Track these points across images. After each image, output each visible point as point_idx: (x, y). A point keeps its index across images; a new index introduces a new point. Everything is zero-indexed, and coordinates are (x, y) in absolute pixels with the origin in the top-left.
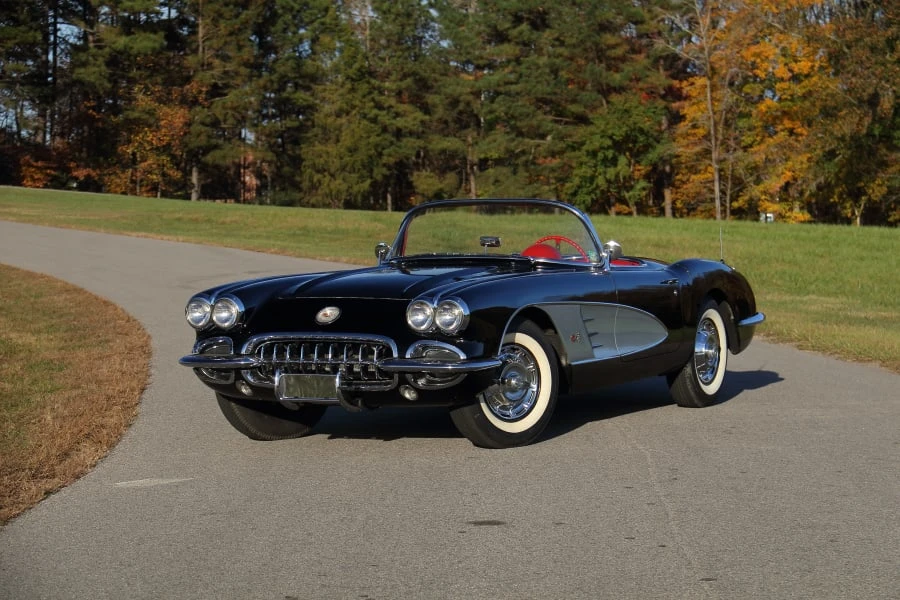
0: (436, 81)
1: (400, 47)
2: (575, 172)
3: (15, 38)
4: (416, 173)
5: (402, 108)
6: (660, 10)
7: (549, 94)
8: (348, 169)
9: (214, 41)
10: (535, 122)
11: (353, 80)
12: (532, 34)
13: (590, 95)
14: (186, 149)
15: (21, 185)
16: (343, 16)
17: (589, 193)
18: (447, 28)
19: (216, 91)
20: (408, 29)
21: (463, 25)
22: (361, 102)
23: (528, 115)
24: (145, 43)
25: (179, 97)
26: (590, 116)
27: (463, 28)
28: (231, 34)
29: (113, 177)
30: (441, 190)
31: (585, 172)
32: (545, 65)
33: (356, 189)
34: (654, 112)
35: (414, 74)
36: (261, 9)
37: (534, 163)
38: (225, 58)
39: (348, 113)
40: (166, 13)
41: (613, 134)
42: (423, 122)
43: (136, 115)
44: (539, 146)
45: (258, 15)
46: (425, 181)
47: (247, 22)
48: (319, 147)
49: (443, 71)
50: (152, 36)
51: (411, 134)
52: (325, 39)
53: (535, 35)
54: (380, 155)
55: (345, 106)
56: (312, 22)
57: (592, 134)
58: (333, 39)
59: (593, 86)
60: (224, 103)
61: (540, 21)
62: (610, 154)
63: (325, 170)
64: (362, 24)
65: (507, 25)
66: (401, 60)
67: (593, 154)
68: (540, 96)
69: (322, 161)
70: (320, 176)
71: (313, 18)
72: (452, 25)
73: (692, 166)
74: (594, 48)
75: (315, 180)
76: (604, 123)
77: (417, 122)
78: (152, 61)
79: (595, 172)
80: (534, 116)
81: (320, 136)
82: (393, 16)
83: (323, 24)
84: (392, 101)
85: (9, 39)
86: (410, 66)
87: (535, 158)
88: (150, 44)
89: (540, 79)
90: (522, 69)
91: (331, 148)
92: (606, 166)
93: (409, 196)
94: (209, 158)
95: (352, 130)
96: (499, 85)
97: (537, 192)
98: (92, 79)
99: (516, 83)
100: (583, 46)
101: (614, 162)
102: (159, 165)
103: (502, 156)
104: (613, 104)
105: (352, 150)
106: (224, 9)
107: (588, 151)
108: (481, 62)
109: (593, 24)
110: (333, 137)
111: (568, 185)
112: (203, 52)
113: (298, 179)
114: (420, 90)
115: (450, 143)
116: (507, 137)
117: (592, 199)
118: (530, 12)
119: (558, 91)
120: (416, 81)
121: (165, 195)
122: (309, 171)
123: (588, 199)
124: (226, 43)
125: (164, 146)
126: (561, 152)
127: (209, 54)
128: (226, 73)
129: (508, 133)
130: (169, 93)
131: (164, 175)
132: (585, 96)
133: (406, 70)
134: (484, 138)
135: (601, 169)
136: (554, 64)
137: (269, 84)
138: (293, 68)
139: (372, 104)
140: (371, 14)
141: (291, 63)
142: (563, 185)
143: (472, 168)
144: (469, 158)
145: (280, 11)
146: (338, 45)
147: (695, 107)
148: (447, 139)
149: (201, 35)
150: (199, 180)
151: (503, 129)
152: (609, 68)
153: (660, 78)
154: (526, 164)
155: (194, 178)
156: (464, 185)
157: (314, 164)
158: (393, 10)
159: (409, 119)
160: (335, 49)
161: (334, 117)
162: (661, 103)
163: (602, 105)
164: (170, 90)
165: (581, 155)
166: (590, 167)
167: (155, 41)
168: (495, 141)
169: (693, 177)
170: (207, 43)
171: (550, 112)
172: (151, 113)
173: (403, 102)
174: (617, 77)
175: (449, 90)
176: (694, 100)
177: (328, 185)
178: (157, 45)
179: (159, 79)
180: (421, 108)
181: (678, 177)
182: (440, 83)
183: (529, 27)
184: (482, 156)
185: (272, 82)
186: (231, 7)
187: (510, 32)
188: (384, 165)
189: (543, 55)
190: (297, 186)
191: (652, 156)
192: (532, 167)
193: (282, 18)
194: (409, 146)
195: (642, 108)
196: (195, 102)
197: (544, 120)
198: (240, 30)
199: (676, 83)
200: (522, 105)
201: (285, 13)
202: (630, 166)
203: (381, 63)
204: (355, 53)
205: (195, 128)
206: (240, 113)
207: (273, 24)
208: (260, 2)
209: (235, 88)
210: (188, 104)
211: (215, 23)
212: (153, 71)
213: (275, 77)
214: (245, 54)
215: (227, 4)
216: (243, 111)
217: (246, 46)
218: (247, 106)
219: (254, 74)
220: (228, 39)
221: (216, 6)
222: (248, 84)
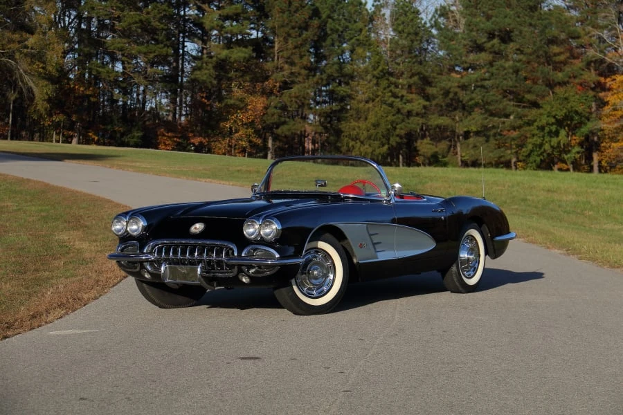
0: (434, 78)
1: (410, 56)
2: (529, 140)
3: (155, 52)
4: (419, 141)
5: (410, 96)
6: (591, 28)
7: (511, 87)
8: (373, 138)
9: (285, 52)
10: (501, 106)
11: (377, 78)
12: (500, 46)
13: (540, 87)
14: (264, 125)
15: (157, 149)
16: (373, 35)
17: (538, 156)
18: (443, 42)
19: (286, 85)
20: (415, 43)
21: (453, 41)
22: (382, 92)
23: (497, 101)
24: (239, 54)
25: (261, 90)
26: (540, 102)
27: (454, 42)
28: (296, 47)
29: (217, 143)
30: (437, 152)
31: (537, 141)
32: (510, 67)
33: (378, 151)
34: (586, 100)
35: (419, 74)
36: (316, 30)
37: (500, 135)
38: (292, 64)
39: (373, 100)
40: (254, 34)
41: (557, 115)
42: (425, 107)
43: (232, 102)
44: (504, 123)
45: (315, 35)
46: (425, 146)
47: (307, 40)
48: (353, 124)
49: (439, 72)
50: (244, 49)
51: (417, 114)
52: (359, 50)
53: (503, 46)
54: (395, 128)
55: (371, 95)
56: (351, 39)
57: (541, 114)
58: (364, 50)
59: (543, 81)
60: (290, 94)
61: (506, 37)
62: (554, 128)
63: (357, 139)
64: (385, 41)
65: (484, 40)
66: (410, 64)
67: (542, 128)
68: (505, 88)
69: (355, 132)
70: (353, 143)
71: (352, 36)
72: (445, 40)
73: (613, 137)
74: (544, 55)
75: (350, 145)
76: (549, 107)
77: (421, 106)
78: (245, 66)
79: (543, 140)
80: (501, 102)
81: (354, 116)
82: (406, 35)
83: (358, 40)
84: (404, 92)
85: (151, 53)
86: (417, 68)
87: (501, 131)
88: (243, 55)
89: (505, 77)
90: (493, 70)
91: (362, 124)
92: (551, 137)
93: (415, 157)
94: (279, 131)
95: (376, 112)
96: (477, 81)
97: (502, 154)
98: (204, 78)
99: (489, 80)
100: (536, 54)
101: (557, 134)
102: (247, 135)
103: (479, 129)
104: (556, 94)
105: (376, 125)
106: (291, 31)
107: (537, 126)
108: (466, 65)
109: (544, 39)
110: (364, 117)
111: (524, 150)
112: (278, 58)
113: (339, 144)
114: (424, 84)
115: (443, 121)
116: (482, 117)
117: (541, 160)
118: (500, 31)
119: (518, 85)
120: (420, 79)
121: (250, 155)
122: (346, 139)
123: (538, 159)
124: (292, 54)
125: (250, 123)
126: (520, 127)
127: (281, 61)
128: (292, 73)
129: (481, 114)
130: (254, 87)
131: (250, 142)
132: (537, 88)
133: (413, 71)
134: (467, 117)
135: (547, 139)
136: (516, 66)
137: (320, 81)
138: (337, 71)
139: (390, 94)
140: (392, 33)
141: (336, 67)
142: (521, 149)
143: (458, 138)
144: (457, 131)
145: (329, 32)
146: (368, 54)
147: (616, 96)
148: (441, 118)
149: (276, 48)
150: (273, 145)
151: (480, 111)
152: (555, 69)
153: (591, 76)
154: (495, 135)
155: (270, 144)
156: (452, 149)
157: (350, 135)
158: (406, 31)
159: (414, 104)
160: (366, 57)
161: (364, 103)
162: (591, 93)
163: (549, 94)
164: (255, 85)
165: (534, 129)
166: (539, 137)
167: (246, 53)
168: (474, 119)
169: (613, 144)
170: (281, 54)
171: (513, 99)
172: (242, 100)
173: (412, 93)
174: (560, 75)
175: (443, 85)
176: (615, 91)
177: (359, 149)
178: (247, 56)
179: (248, 78)
180: (423, 97)
181: (602, 145)
182: (437, 80)
183: (499, 41)
184: (465, 129)
185: (322, 79)
186: (297, 29)
187: (485, 45)
188: (397, 136)
189: (509, 60)
190: (338, 150)
191: (584, 130)
192: (499, 137)
193: (330, 37)
194: (415, 123)
195: (577, 97)
196: (271, 93)
197: (508, 105)
198: (301, 44)
199: (602, 79)
200: (493, 95)
201: (332, 33)
202: (568, 137)
203: (396, 66)
204: (379, 59)
205: (270, 111)
206: (301, 100)
207: (325, 41)
208: (316, 26)
209: (298, 84)
210: (267, 94)
211: (286, 40)
212: (244, 73)
213: (324, 76)
214: (305, 61)
215: (293, 28)
216: (303, 99)
217: (305, 55)
218: (306, 95)
219: (310, 74)
220: (294, 51)
221: (287, 29)
222: (306, 81)
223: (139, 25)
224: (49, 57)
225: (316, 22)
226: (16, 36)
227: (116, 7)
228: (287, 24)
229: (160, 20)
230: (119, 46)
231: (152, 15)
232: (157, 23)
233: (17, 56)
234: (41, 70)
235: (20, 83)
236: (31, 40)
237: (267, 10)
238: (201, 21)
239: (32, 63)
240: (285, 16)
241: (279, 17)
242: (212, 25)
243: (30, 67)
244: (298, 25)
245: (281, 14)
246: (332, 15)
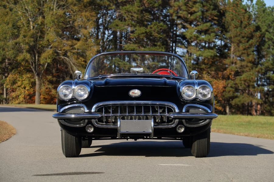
9: (238, 53)
14: (224, 98)
19: (237, 74)
25: (222, 76)
28: (244, 49)
36: (258, 39)
45: (257, 41)
47: (252, 44)
60: (240, 78)
78: (212, 62)
88: (209, 54)
94: (233, 102)
124: (242, 53)
128: (241, 66)
130: (218, 74)
137: (260, 70)
145: (267, 40)
149: (232, 51)
167: (212, 53)
170: (235, 54)
178: (213, 55)
179: (213, 69)
185: (262, 69)
186: (245, 38)
193: (268, 43)
196: (228, 78)
198: (248, 48)
201: (269, 41)
205: (228, 89)
206: (248, 83)
207: (264, 45)
208: (258, 36)
209: (246, 72)
210: (226, 79)
211: (238, 45)
212: (211, 65)
213: (263, 67)
214: (250, 58)
215: (243, 37)
216: (249, 82)
217: (250, 54)
218: (251, 79)
219: (254, 66)
220: (243, 52)
221: (239, 38)
222: (252, 70)
223: (145, 35)
224: (88, 55)
225: (258, 34)
226: (69, 43)
227: (131, 24)
228: (239, 35)
229: (158, 33)
230: (132, 48)
231: (153, 29)
232: (156, 34)
233: (69, 54)
234: (83, 63)
235: (71, 72)
236: (78, 45)
237: (226, 26)
238: (184, 34)
239: (78, 58)
240: (238, 30)
241: (234, 31)
242: (191, 36)
243: (77, 61)
244: (246, 35)
245: (235, 29)
246: (269, 30)
